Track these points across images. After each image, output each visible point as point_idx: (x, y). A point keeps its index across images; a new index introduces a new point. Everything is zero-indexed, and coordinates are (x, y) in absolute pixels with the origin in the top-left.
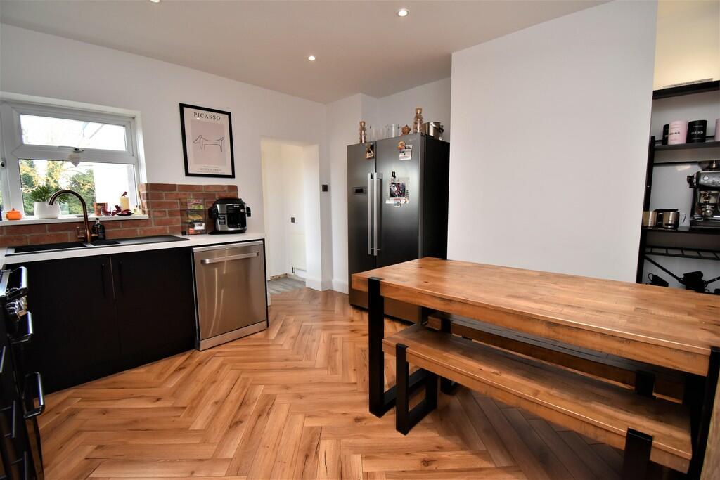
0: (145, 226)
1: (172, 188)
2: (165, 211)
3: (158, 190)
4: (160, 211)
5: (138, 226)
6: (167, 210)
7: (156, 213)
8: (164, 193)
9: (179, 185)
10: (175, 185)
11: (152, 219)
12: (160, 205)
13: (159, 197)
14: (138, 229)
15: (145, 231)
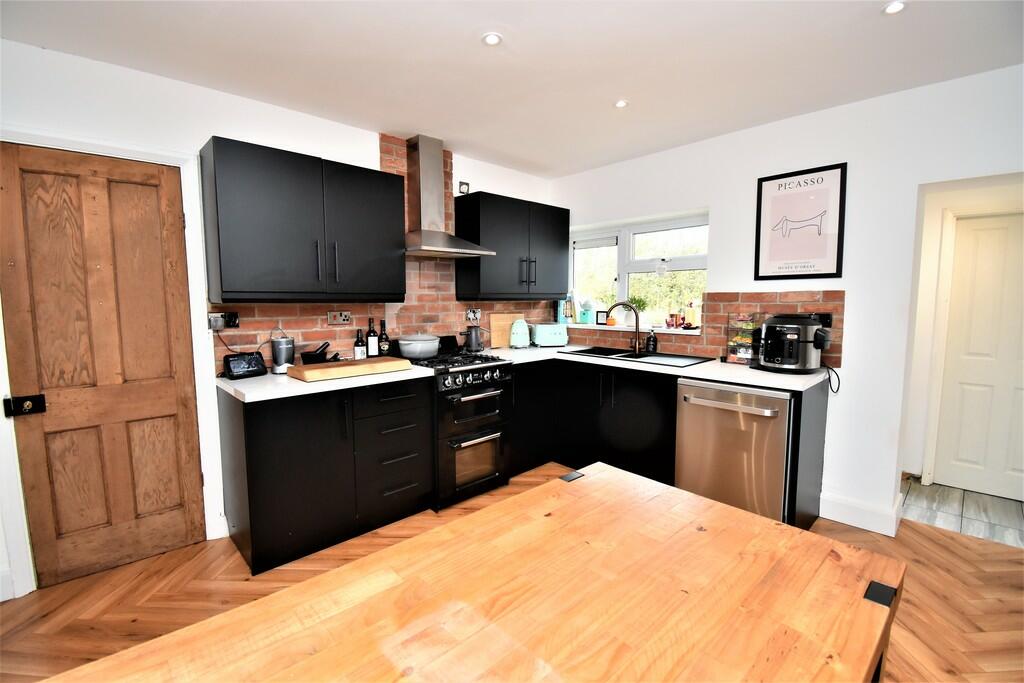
0: (696, 344)
1: (731, 297)
2: (721, 328)
3: (716, 301)
4: (714, 328)
5: (688, 342)
6: (723, 326)
7: (710, 330)
8: (722, 304)
9: (743, 294)
10: (738, 293)
11: (704, 336)
12: (715, 319)
13: (716, 310)
14: (689, 346)
15: (696, 350)
